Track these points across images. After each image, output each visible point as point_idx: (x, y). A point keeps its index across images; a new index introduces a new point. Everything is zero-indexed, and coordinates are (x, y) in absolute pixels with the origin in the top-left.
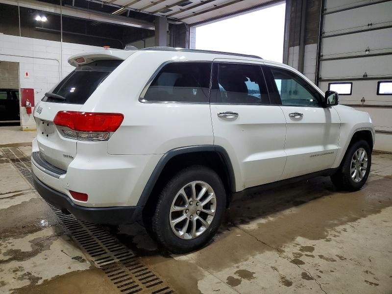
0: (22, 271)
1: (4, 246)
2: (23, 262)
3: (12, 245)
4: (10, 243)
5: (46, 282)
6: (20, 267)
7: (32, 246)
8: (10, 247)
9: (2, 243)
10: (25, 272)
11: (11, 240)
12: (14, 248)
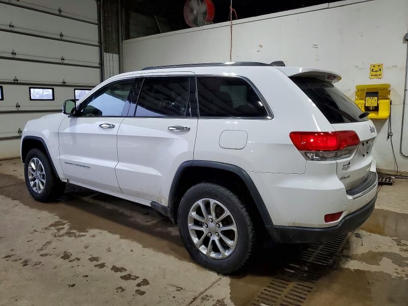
0: (402, 248)
1: (405, 273)
2: (397, 253)
3: (396, 269)
4: (398, 273)
5: (391, 236)
6: (402, 251)
7: (381, 260)
8: (400, 269)
9: (405, 276)
10: (400, 247)
11: (394, 275)
12: (397, 266)
